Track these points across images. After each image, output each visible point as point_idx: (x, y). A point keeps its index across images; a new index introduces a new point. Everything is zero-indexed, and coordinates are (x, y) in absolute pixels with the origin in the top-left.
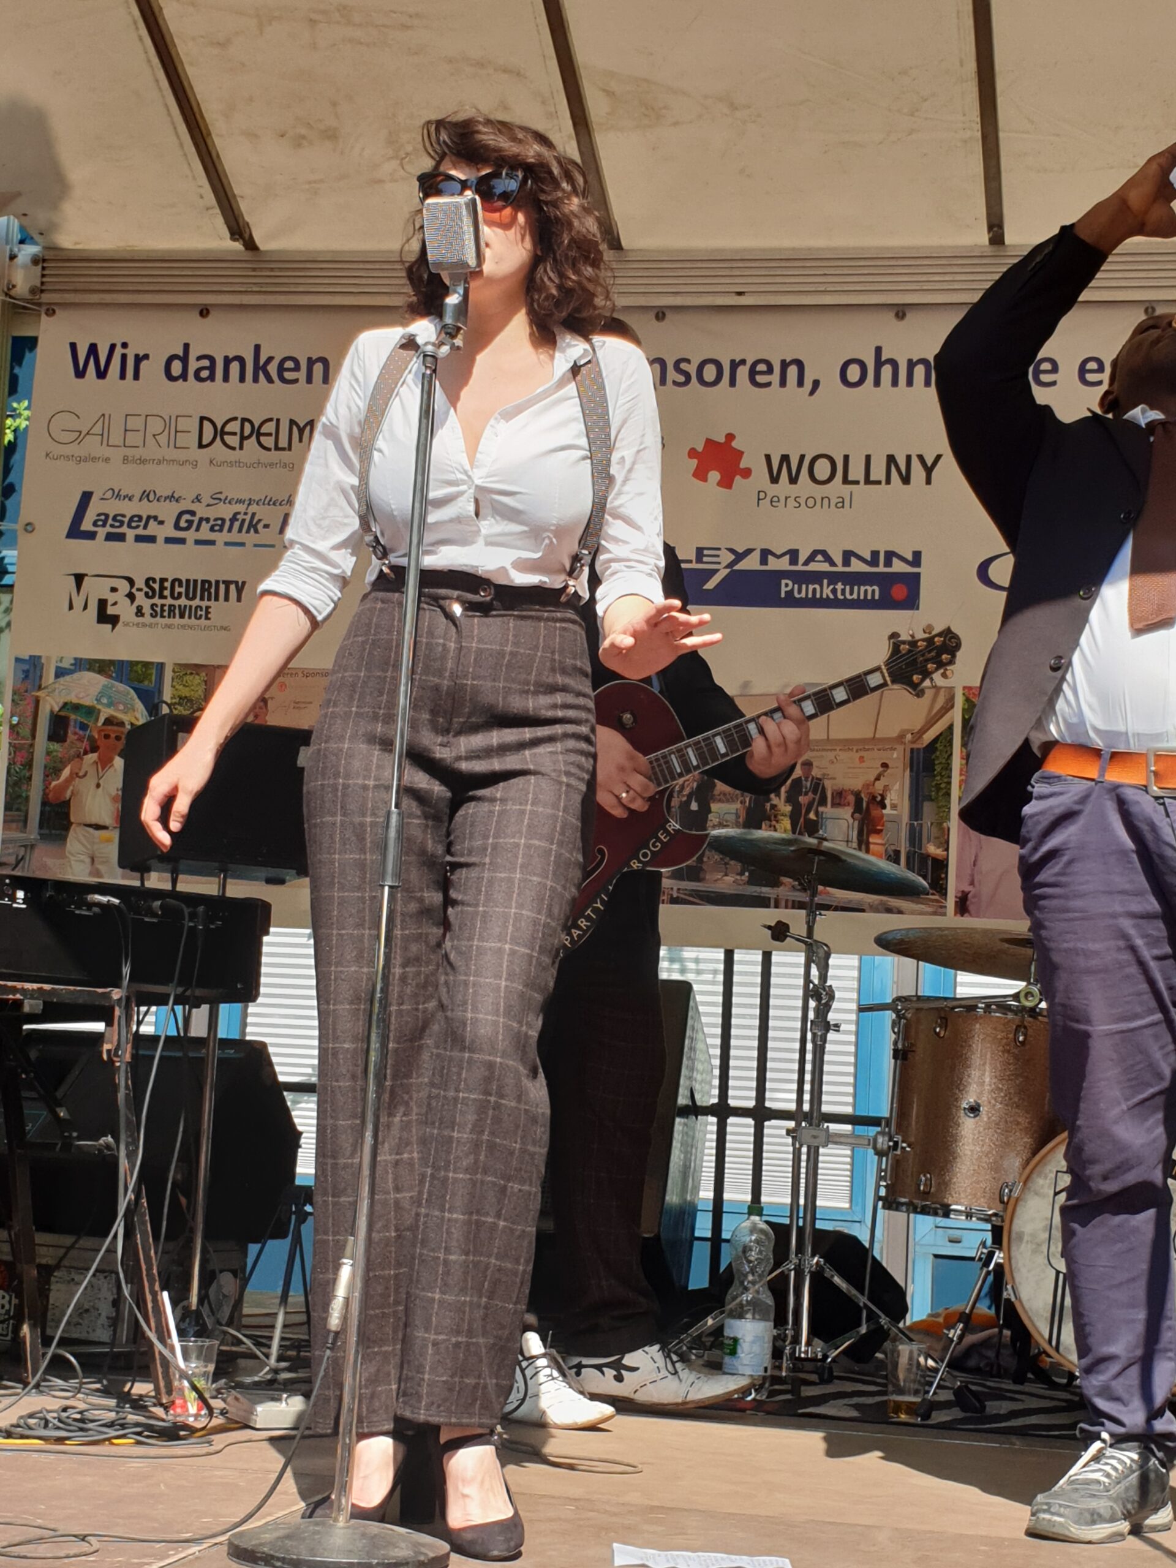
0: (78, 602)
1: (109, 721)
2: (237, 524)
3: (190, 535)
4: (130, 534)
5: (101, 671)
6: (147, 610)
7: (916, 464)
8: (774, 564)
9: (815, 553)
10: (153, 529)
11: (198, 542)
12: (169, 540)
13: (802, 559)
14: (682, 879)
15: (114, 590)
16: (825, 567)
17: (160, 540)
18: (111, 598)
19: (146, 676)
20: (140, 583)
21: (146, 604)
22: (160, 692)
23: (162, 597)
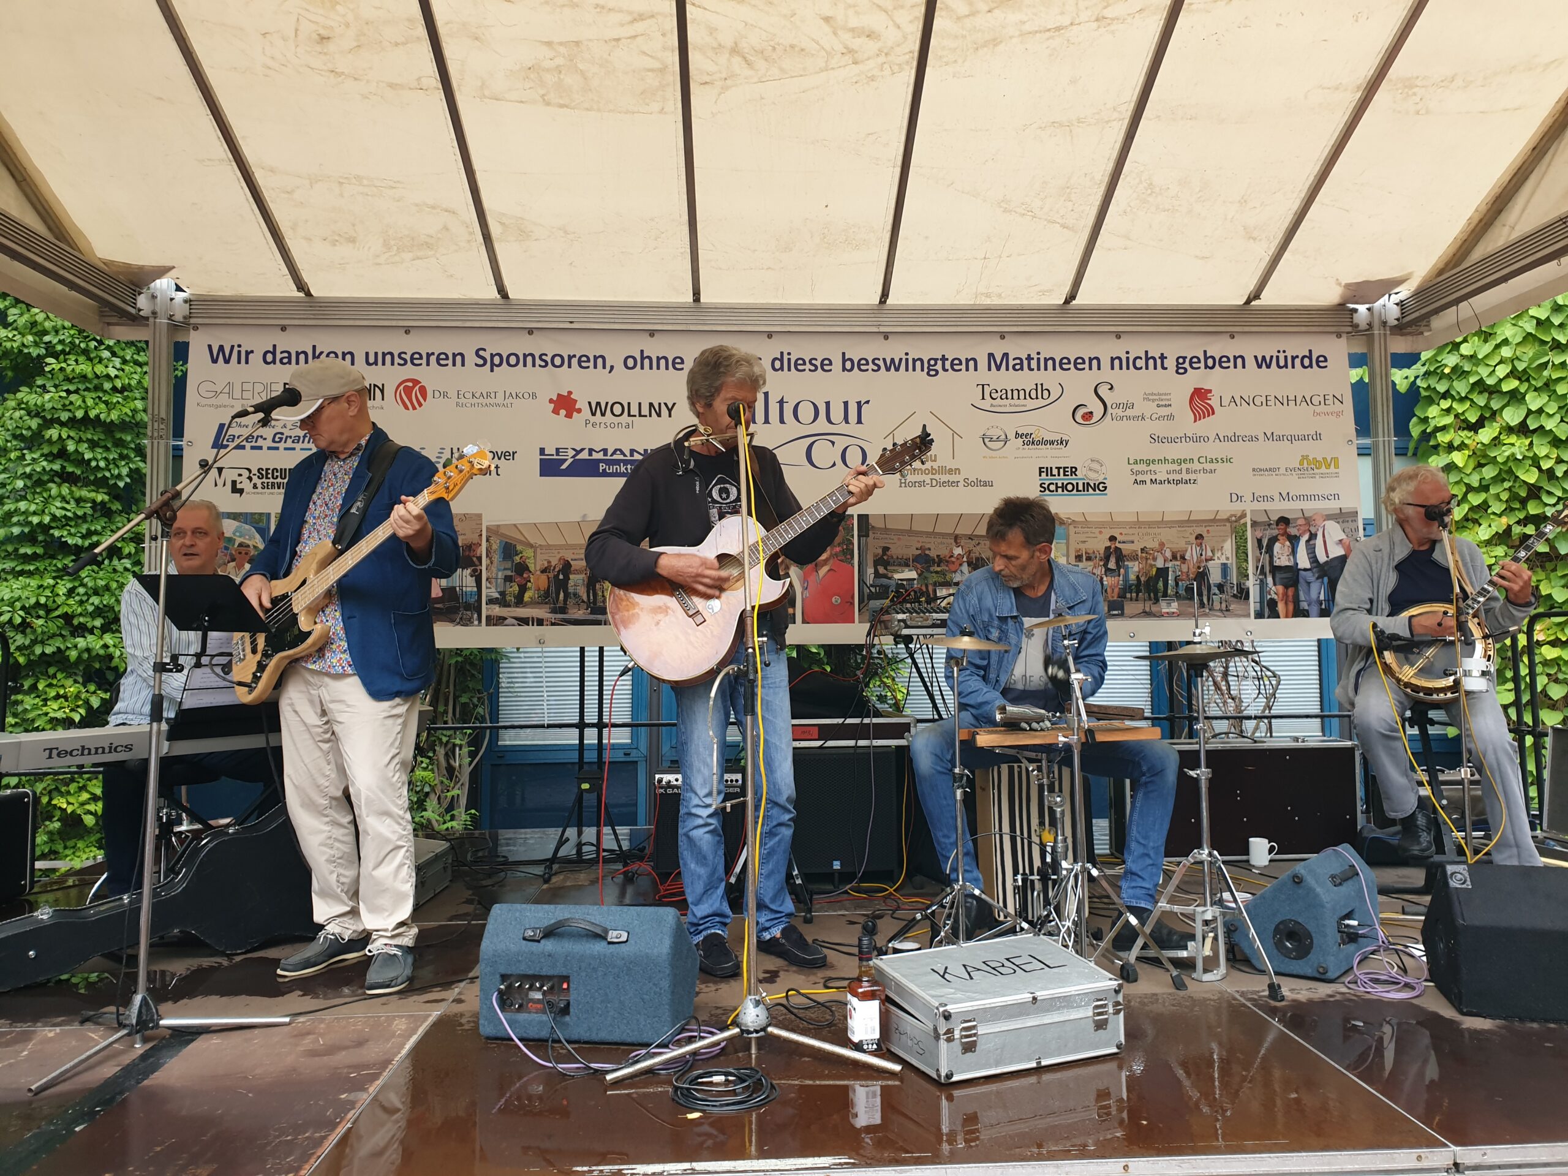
0: (220, 482)
1: (241, 545)
2: (307, 439)
3: (282, 445)
4: (248, 445)
5: (234, 519)
6: (259, 485)
7: (663, 406)
8: (595, 456)
9: (616, 450)
10: (260, 442)
11: (286, 449)
12: (269, 448)
13: (610, 453)
14: (556, 613)
15: (240, 475)
16: (621, 457)
17: (265, 448)
18: (239, 479)
19: (260, 520)
20: (255, 471)
21: (259, 482)
22: (269, 529)
23: (267, 478)
